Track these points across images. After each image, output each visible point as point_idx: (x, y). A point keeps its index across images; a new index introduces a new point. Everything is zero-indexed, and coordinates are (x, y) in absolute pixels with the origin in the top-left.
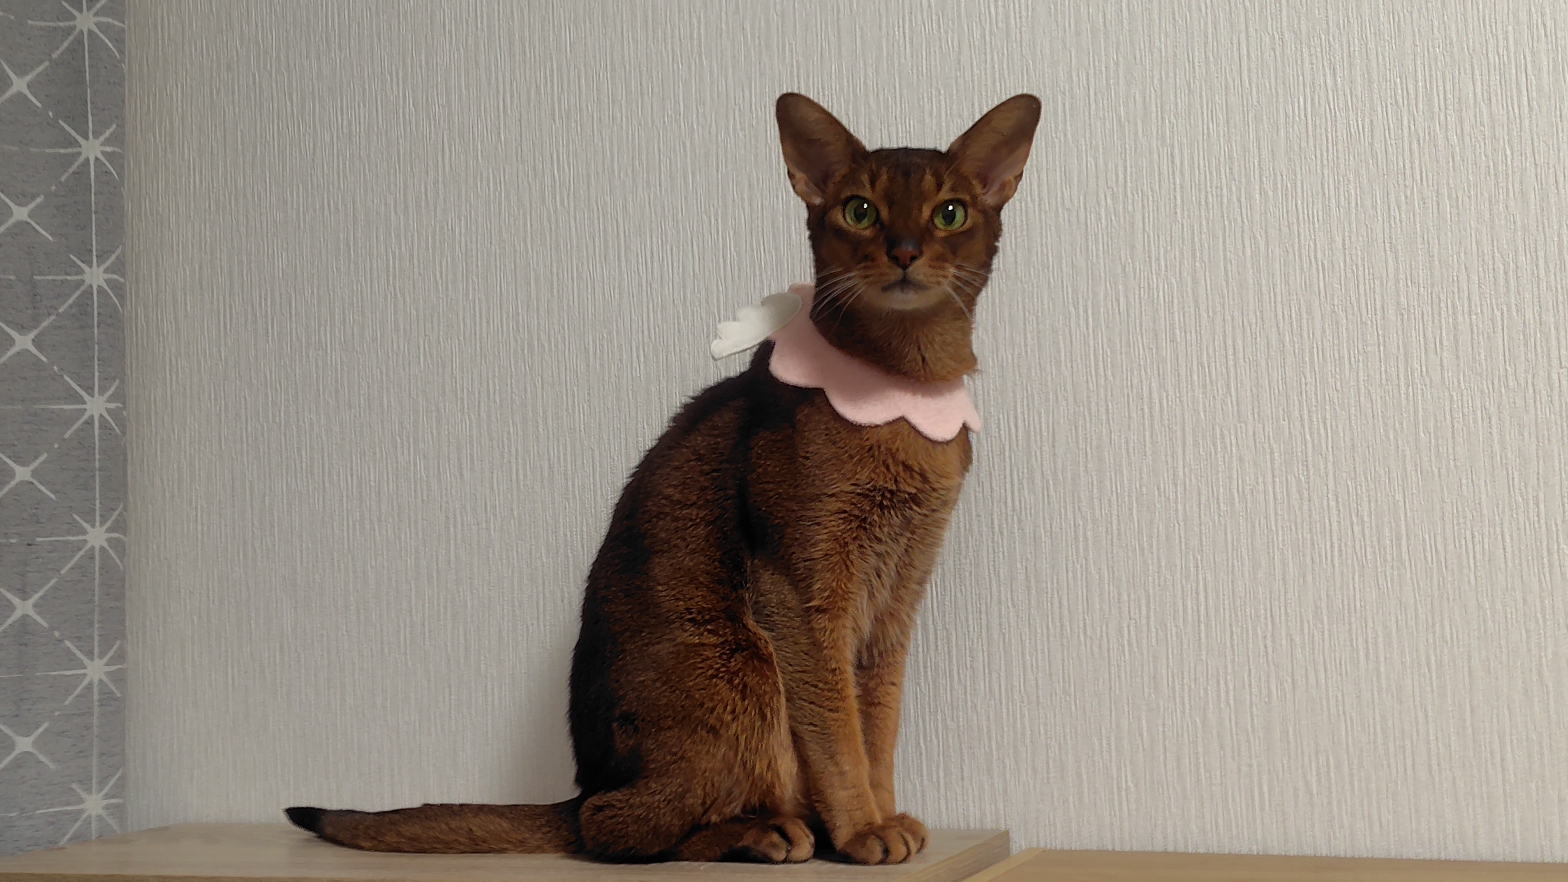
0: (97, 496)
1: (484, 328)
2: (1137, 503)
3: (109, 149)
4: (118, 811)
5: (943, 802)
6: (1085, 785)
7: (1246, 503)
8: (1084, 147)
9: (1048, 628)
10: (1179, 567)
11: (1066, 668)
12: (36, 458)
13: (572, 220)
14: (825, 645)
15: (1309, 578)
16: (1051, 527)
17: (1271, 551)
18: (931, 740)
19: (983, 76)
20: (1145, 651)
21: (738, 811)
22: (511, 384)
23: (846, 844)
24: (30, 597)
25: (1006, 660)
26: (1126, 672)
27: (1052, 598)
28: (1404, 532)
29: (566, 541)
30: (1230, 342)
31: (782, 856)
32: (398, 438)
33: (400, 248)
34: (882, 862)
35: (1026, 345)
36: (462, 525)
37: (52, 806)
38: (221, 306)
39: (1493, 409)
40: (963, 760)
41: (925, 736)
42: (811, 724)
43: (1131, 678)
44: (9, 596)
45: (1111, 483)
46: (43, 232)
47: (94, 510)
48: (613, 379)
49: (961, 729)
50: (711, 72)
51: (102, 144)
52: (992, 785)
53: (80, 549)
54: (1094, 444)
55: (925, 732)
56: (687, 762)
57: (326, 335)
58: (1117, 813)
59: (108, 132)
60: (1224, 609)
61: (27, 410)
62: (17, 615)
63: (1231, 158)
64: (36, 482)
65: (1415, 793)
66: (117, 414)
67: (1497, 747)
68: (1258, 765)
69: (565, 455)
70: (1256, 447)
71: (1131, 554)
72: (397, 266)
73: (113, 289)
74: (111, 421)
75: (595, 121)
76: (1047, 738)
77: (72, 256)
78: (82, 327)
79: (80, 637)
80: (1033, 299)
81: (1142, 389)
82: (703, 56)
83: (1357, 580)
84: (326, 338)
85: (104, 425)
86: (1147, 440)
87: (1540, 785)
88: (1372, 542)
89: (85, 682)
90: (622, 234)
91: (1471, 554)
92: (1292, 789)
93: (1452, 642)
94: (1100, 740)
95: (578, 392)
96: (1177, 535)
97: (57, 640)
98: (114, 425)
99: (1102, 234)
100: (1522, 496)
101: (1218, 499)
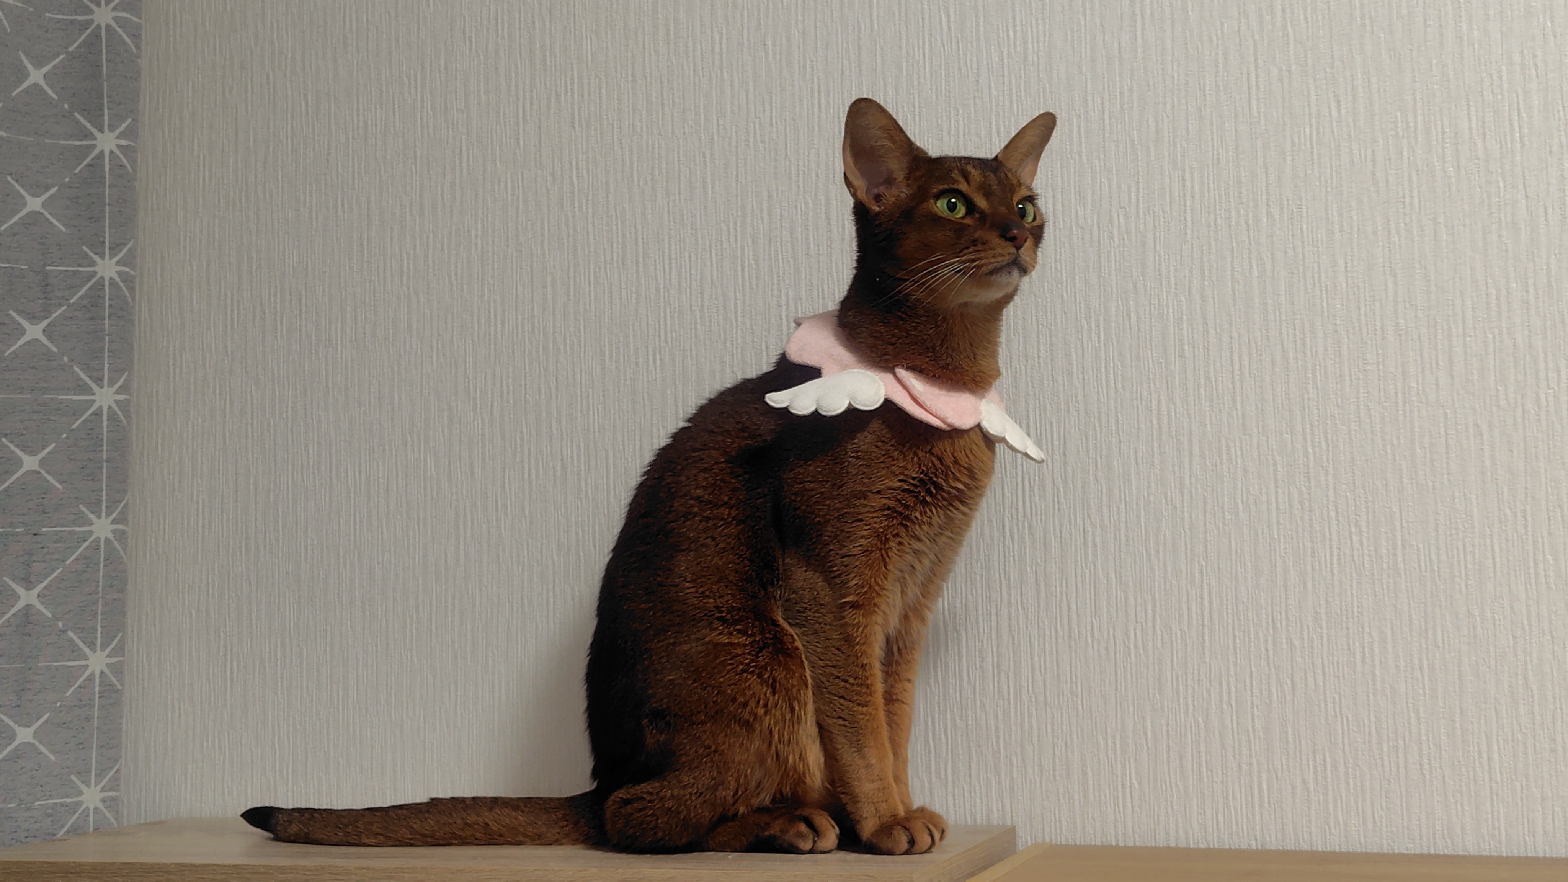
0: (104, 487)
1: (499, 329)
2: (1144, 510)
3: (123, 143)
4: (112, 804)
5: (950, 798)
6: (1091, 782)
7: (1250, 512)
8: (1098, 169)
9: (1056, 631)
10: (1184, 573)
11: (1073, 669)
12: (44, 448)
13: (590, 226)
14: (858, 640)
15: (1310, 585)
16: (1061, 533)
17: (1273, 558)
18: (940, 738)
19: (1001, 98)
20: (1151, 653)
22: (525, 385)
23: (872, 835)
24: (35, 587)
25: (1014, 661)
26: (1132, 673)
27: (1061, 601)
28: (1399, 542)
29: (578, 541)
30: (1236, 358)
31: (808, 846)
32: (408, 436)
33: (415, 249)
34: (907, 853)
35: (1039, 357)
36: (472, 523)
37: (51, 797)
38: (229, 301)
39: (1484, 427)
40: (970, 758)
41: (934, 734)
42: (840, 717)
43: (1137, 678)
44: (14, 585)
45: (1120, 491)
46: (56, 223)
47: (101, 501)
48: (628, 382)
49: (970, 727)
50: (732, 86)
51: (118, 138)
52: (1000, 782)
53: (85, 541)
54: (1104, 453)
55: (934, 729)
56: (720, 755)
57: (336, 333)
58: (1121, 810)
59: (124, 126)
60: (1227, 614)
61: (36, 400)
62: (21, 604)
63: (1239, 182)
64: (43, 472)
65: (1407, 791)
66: (124, 406)
67: (1484, 747)
68: (1258, 764)
69: (578, 455)
70: (1259, 459)
71: (1138, 560)
72: (411, 266)
73: (123, 281)
74: (119, 413)
75: (615, 130)
76: (1053, 736)
77: (84, 247)
78: (92, 319)
79: (83, 629)
80: (1046, 312)
81: (1151, 401)
82: (725, 70)
83: (1354, 587)
84: (337, 336)
85: (112, 417)
86: (1156, 450)
87: (1524, 783)
88: (1370, 551)
89: (88, 673)
90: (640, 241)
91: (1462, 563)
92: (1290, 787)
93: (1444, 647)
94: (1106, 740)
95: (593, 394)
96: (1183, 542)
97: (60, 630)
98: (122, 417)
99: (1115, 253)
100: (1511, 509)
101: (1223, 508)
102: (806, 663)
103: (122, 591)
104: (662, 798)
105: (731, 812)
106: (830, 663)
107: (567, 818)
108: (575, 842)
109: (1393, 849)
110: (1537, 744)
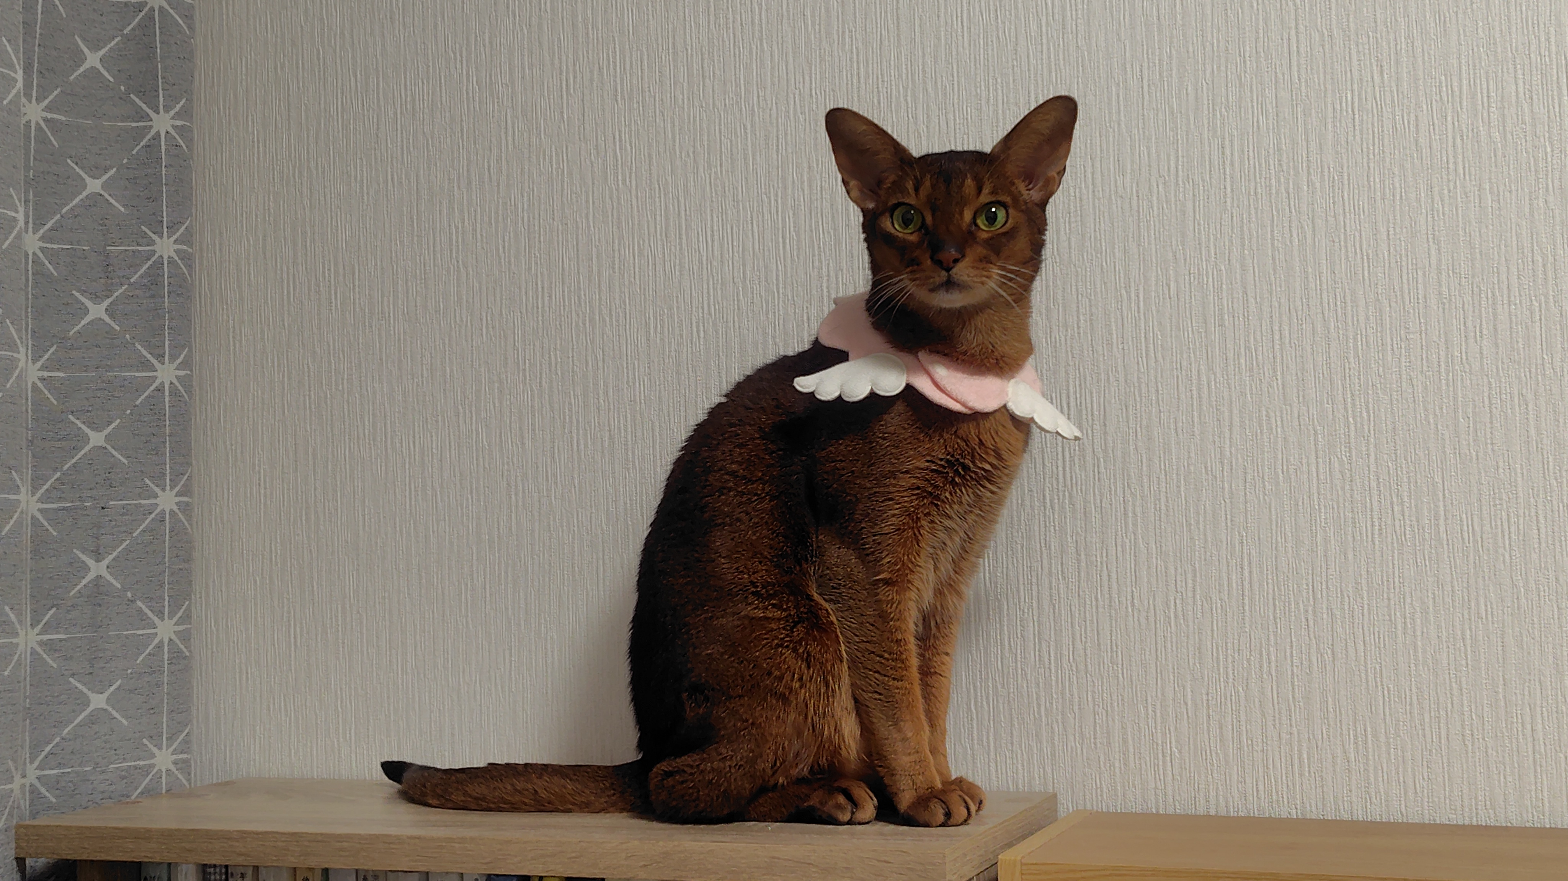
0: (168, 461)
1: (546, 302)
2: (1184, 479)
3: (179, 123)
4: (184, 766)
5: (992, 765)
6: (1131, 750)
7: (1290, 482)
8: (1137, 137)
9: (1097, 600)
10: (1224, 543)
11: (1114, 638)
12: (109, 423)
13: (634, 198)
15: (1350, 556)
16: (1101, 503)
17: (1314, 528)
18: (982, 706)
20: (1191, 623)
22: (573, 356)
24: (104, 559)
25: (1055, 630)
26: (1172, 642)
27: (1101, 571)
28: (1442, 513)
29: (626, 509)
30: (1276, 328)
31: (846, 817)
32: (460, 407)
33: (463, 222)
35: (1079, 327)
36: (524, 492)
37: (124, 760)
38: (285, 275)
39: (1530, 396)
40: (1012, 725)
41: (976, 702)
42: (876, 692)
43: (1177, 647)
44: (84, 558)
45: (1160, 461)
46: (116, 204)
47: (165, 474)
48: (673, 354)
49: (1012, 695)
50: (772, 57)
51: (173, 118)
52: (1041, 749)
53: (150, 513)
54: (1144, 423)
55: (976, 698)
57: (389, 305)
58: (1162, 778)
59: (178, 107)
60: (1267, 584)
61: (100, 377)
62: (91, 576)
63: (1279, 150)
64: (109, 447)
65: (1449, 762)
66: (186, 381)
67: (1528, 719)
68: (1298, 733)
69: (625, 426)
70: (1300, 429)
71: (1178, 530)
72: (460, 240)
73: (182, 259)
74: (180, 388)
75: (657, 102)
76: (1094, 705)
77: (142, 227)
78: (153, 296)
79: (151, 598)
80: (1086, 282)
81: (1191, 371)
82: (764, 41)
83: (1396, 557)
84: (389, 309)
85: (174, 392)
86: (1196, 420)
88: (1411, 521)
89: (156, 641)
90: (683, 213)
91: (1506, 534)
92: (1330, 756)
93: (1487, 618)
94: (1146, 708)
95: (639, 366)
96: (1223, 512)
97: (129, 600)
98: (184, 393)
99: (1154, 222)
101: (1263, 478)
102: (841, 638)
103: (188, 560)
104: (702, 771)
105: (772, 782)
107: (614, 787)
108: (622, 810)
109: (1434, 820)
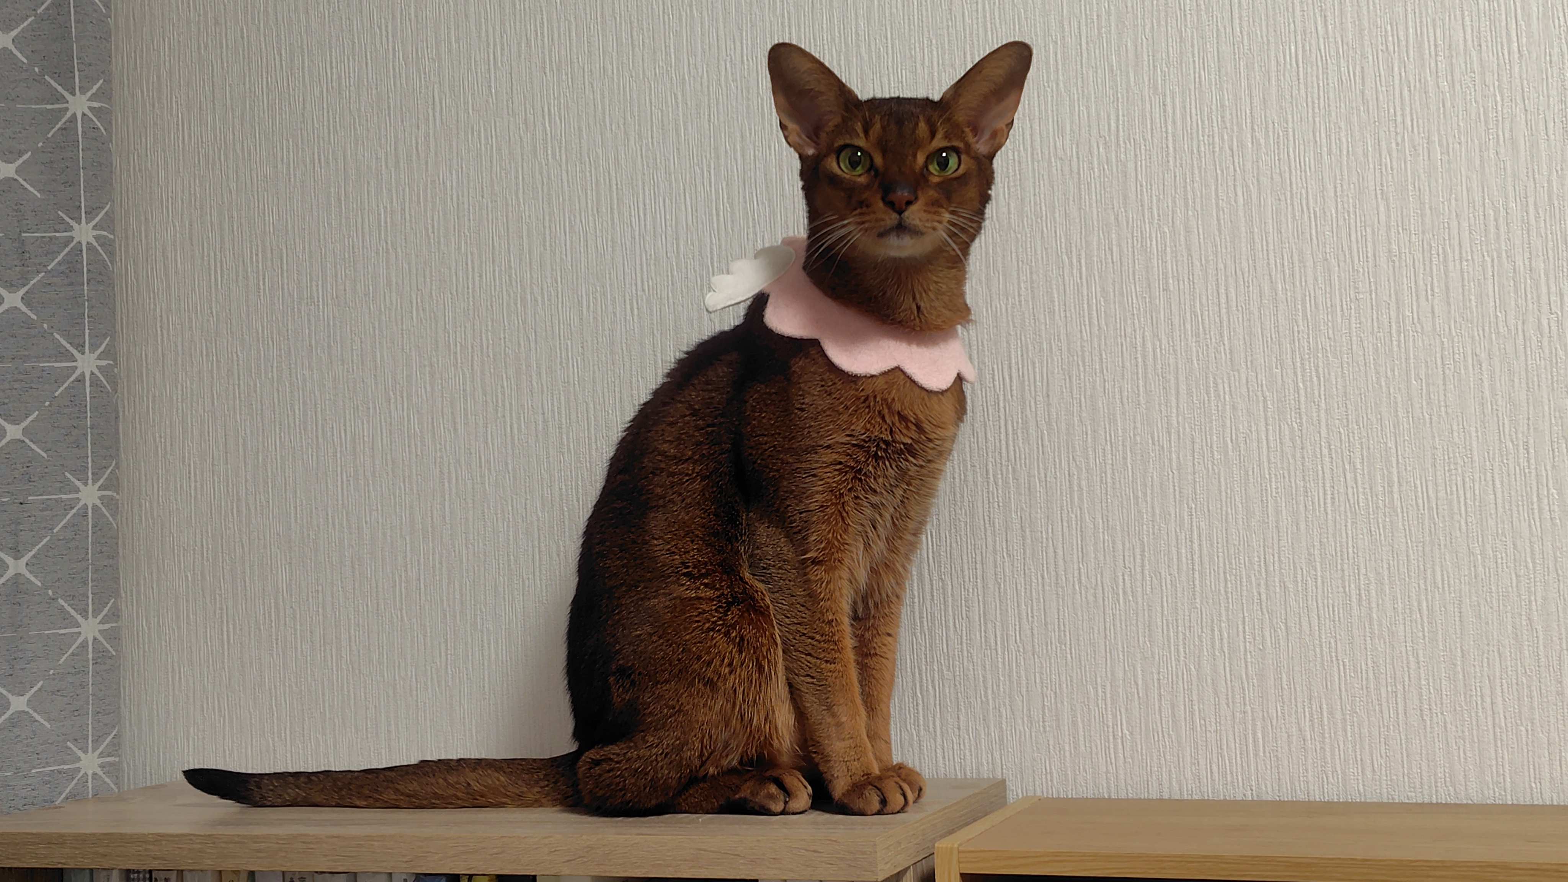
0: (90, 454)
1: (477, 282)
2: (1131, 451)
3: (96, 105)
4: (114, 770)
5: (939, 751)
6: (1081, 732)
7: (1240, 451)
8: (1076, 97)
9: (1043, 578)
10: (1173, 515)
11: (1061, 617)
12: (27, 416)
13: (564, 173)
14: (822, 596)
15: (1302, 526)
16: (1046, 477)
17: (1264, 498)
18: (927, 691)
19: (975, 26)
20: (1140, 600)
21: (735, 763)
22: (505, 338)
23: (843, 794)
24: (23, 556)
25: (1001, 609)
26: (1121, 621)
27: (1047, 546)
28: (1396, 479)
29: (561, 495)
30: (1222, 291)
31: (779, 807)
32: (391, 393)
33: (392, 202)
34: (879, 813)
35: (1020, 295)
36: (457, 479)
37: (47, 764)
38: (212, 262)
39: (1483, 356)
40: (959, 710)
41: (921, 686)
42: (808, 675)
43: (1126, 626)
45: (1106, 432)
46: (31, 189)
47: (87, 468)
48: (607, 333)
49: (958, 678)
50: (702, 23)
51: (89, 100)
52: (989, 734)
53: (72, 508)
54: (1088, 393)
55: (921, 682)
57: (318, 290)
58: (1113, 761)
59: (95, 88)
60: (1218, 557)
61: (16, 368)
62: (10, 573)
63: (1222, 106)
64: (27, 441)
65: (1407, 739)
66: (109, 372)
67: (1487, 691)
68: (1252, 712)
69: (559, 408)
70: (1249, 395)
71: (1125, 503)
72: (389, 220)
73: (102, 246)
74: (102, 378)
75: (586, 74)
76: (1042, 687)
77: (60, 213)
78: (71, 284)
79: (74, 596)
80: (1026, 248)
81: (1135, 338)
82: (694, 8)
83: (1349, 527)
84: (318, 293)
85: (95, 382)
86: (1141, 389)
87: (1529, 728)
88: (1364, 489)
89: (80, 640)
90: (614, 187)
91: (1462, 500)
92: (1285, 735)
93: (1443, 588)
94: (1096, 689)
95: (572, 346)
96: (1171, 484)
97: (50, 598)
98: (105, 382)
99: (1095, 184)
100: (1512, 442)
101: (1211, 447)
103: (113, 557)
104: (629, 759)
106: (795, 621)
109: (1393, 799)
110: (1543, 687)
